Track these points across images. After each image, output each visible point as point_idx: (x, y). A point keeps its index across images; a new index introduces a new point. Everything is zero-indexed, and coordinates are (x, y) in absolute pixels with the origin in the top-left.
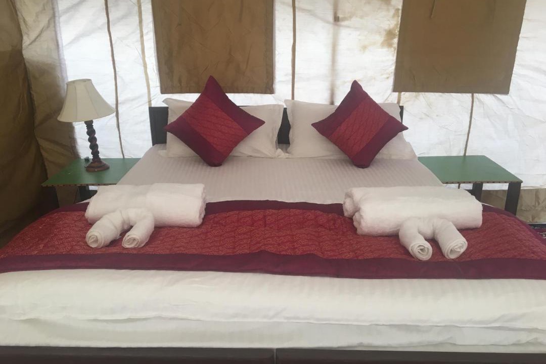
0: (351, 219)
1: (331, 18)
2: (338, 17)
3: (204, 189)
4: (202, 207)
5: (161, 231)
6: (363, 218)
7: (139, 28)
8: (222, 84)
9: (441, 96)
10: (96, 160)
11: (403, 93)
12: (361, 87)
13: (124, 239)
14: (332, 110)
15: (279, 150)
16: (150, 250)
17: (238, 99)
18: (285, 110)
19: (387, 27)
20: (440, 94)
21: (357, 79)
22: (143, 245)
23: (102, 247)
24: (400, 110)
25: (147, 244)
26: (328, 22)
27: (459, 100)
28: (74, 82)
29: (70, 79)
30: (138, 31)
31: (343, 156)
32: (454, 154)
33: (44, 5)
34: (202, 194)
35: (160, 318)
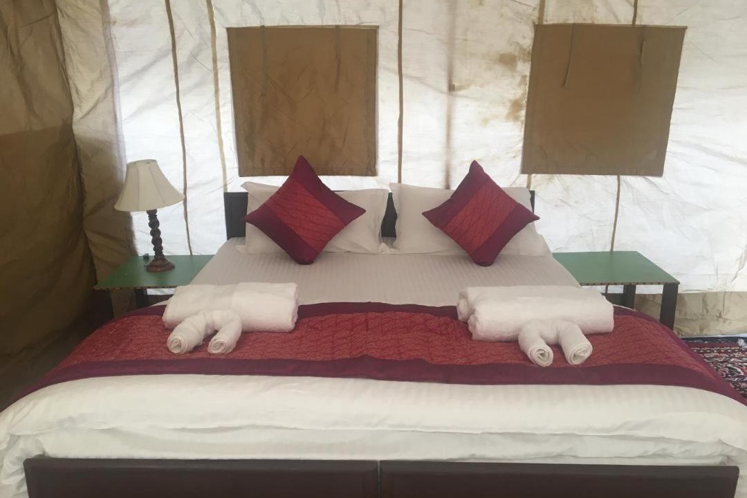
0: (466, 323)
1: (445, 87)
2: (454, 85)
3: (297, 289)
4: (294, 309)
5: (248, 335)
6: (478, 321)
7: (214, 98)
8: (313, 165)
9: (580, 179)
10: (159, 257)
11: (533, 175)
12: (481, 169)
13: (210, 343)
14: (447, 196)
15: (383, 245)
16: (239, 355)
17: (333, 183)
18: (390, 195)
19: (512, 97)
20: (579, 176)
21: (476, 158)
22: (230, 351)
23: (185, 353)
24: (530, 196)
25: (235, 350)
26: (441, 92)
27: (603, 184)
28: (135, 163)
29: (130, 160)
30: (214, 102)
31: (461, 252)
32: (599, 249)
33: (101, 72)
34: (295, 294)
35: (254, 427)
